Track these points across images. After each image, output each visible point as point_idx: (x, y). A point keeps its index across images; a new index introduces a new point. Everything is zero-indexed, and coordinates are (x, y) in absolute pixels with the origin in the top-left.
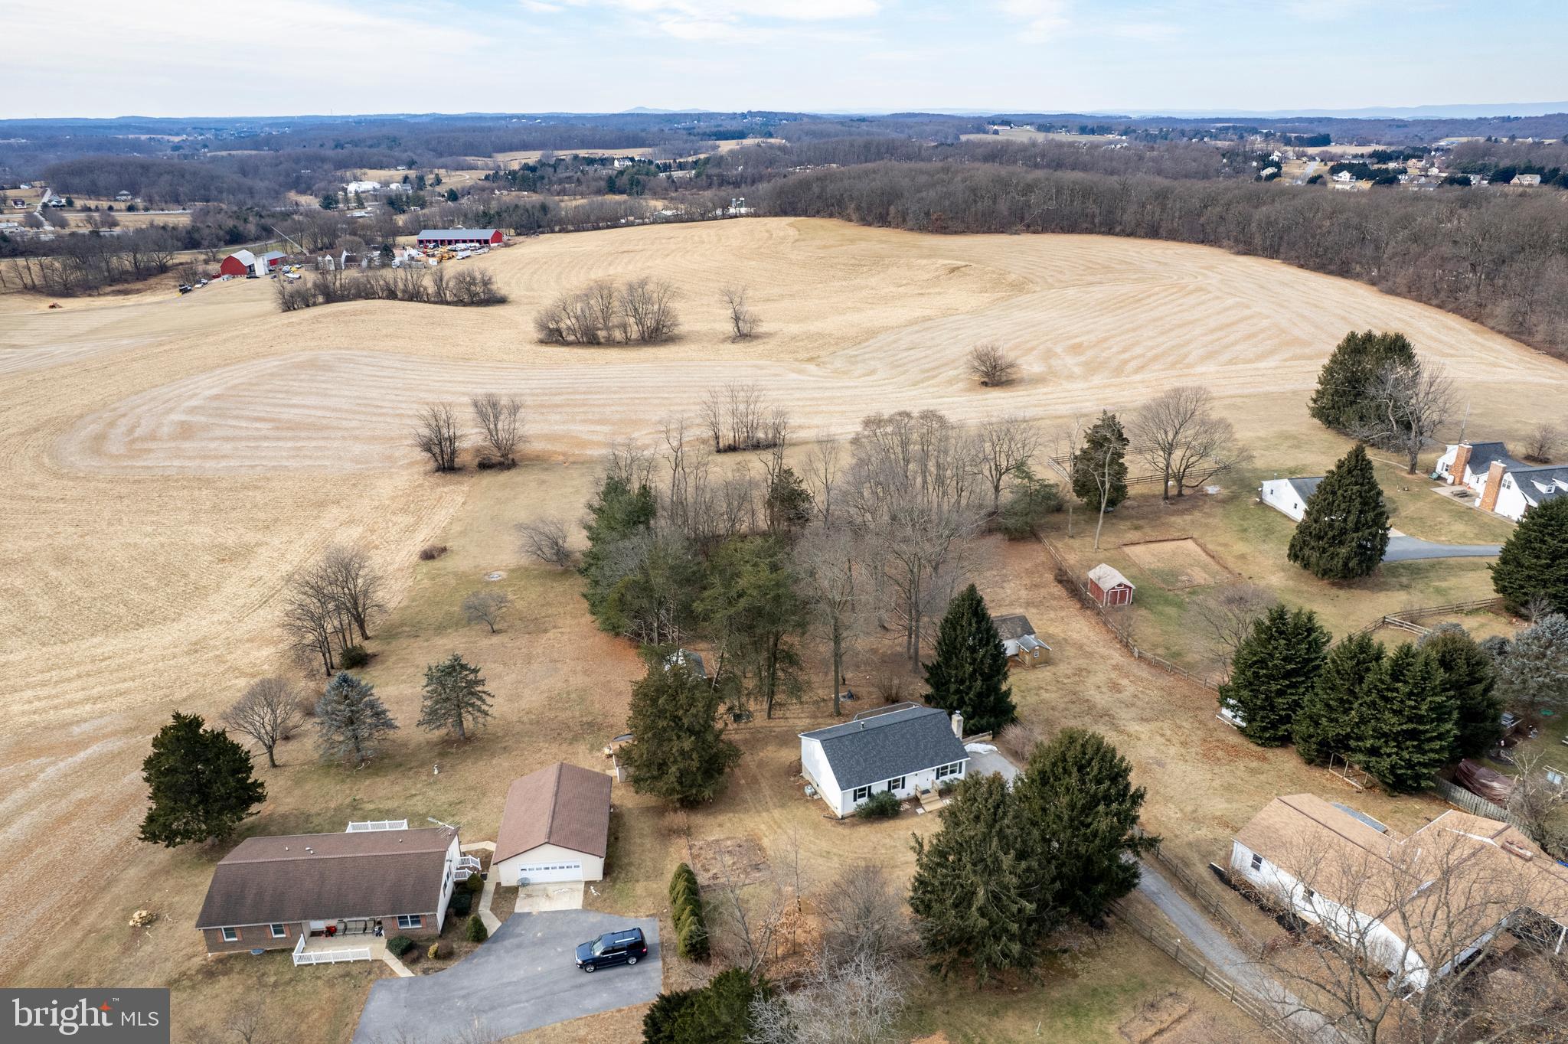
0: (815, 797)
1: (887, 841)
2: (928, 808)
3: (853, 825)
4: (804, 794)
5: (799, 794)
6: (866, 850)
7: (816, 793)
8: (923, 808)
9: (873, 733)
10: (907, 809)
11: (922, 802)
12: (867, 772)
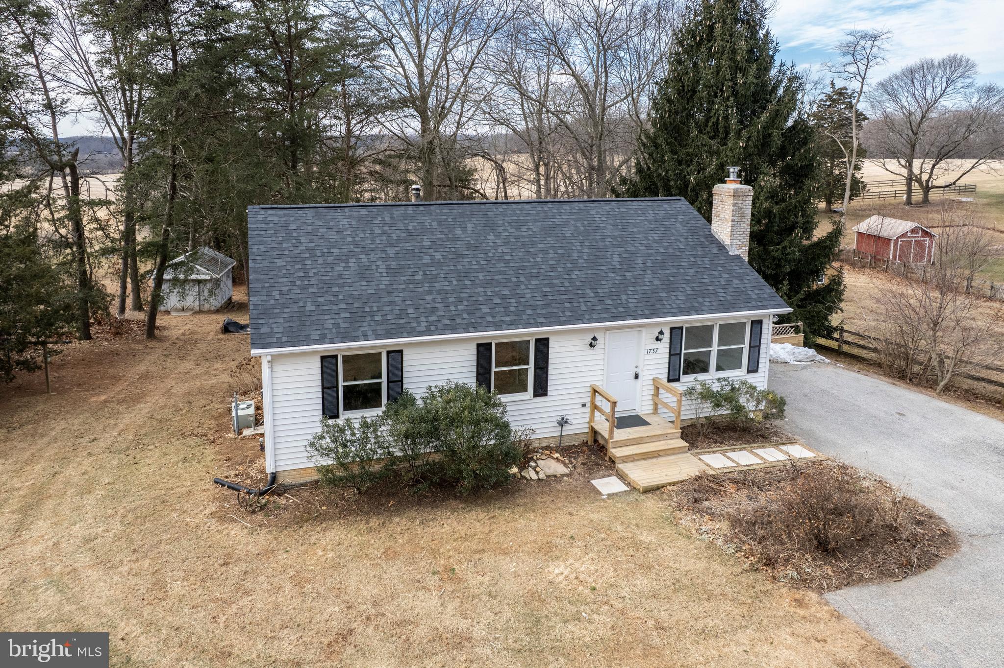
0: (248, 432)
2: (646, 475)
3: (304, 519)
4: (226, 427)
5: (209, 424)
8: (622, 477)
9: (445, 214)
10: (556, 478)
11: (617, 452)
12: (392, 303)
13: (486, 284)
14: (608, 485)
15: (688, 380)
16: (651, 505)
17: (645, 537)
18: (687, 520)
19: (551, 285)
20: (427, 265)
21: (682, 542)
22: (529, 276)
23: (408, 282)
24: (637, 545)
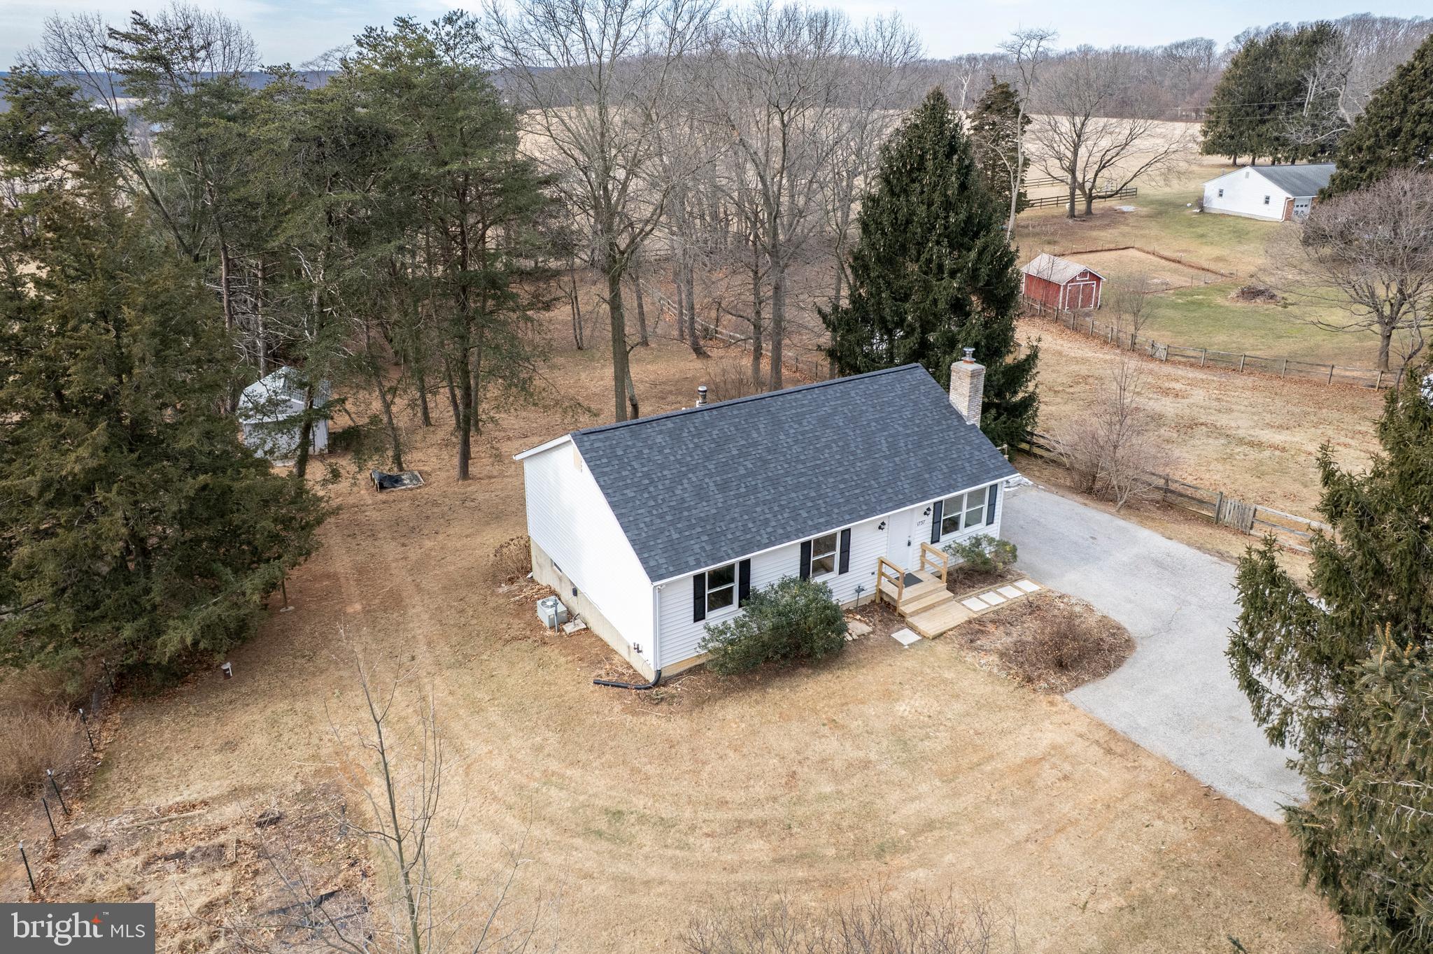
0: (569, 628)
1: (830, 745)
2: (930, 625)
3: (700, 702)
4: (536, 625)
5: (517, 624)
6: (759, 789)
7: (570, 616)
8: (913, 628)
9: (736, 416)
10: (864, 637)
11: (905, 609)
12: (734, 520)
13: (797, 487)
14: (905, 636)
15: (946, 539)
16: (941, 648)
17: (949, 675)
18: (970, 657)
19: (844, 481)
20: (744, 476)
21: (972, 675)
22: (826, 475)
23: (737, 496)
24: (944, 681)
